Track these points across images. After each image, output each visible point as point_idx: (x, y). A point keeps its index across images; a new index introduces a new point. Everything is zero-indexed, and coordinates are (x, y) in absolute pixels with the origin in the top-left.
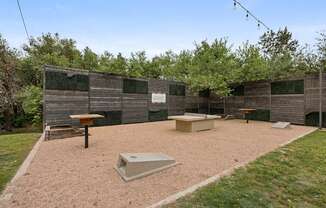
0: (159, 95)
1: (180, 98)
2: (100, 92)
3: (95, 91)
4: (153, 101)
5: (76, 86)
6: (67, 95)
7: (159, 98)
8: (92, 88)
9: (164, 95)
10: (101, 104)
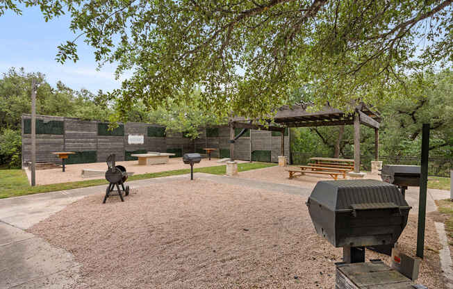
0: (136, 137)
1: (160, 139)
2: (75, 134)
3: (70, 134)
4: (130, 142)
5: (52, 130)
6: (43, 138)
7: (136, 139)
8: (67, 132)
9: (142, 137)
10: (75, 146)
